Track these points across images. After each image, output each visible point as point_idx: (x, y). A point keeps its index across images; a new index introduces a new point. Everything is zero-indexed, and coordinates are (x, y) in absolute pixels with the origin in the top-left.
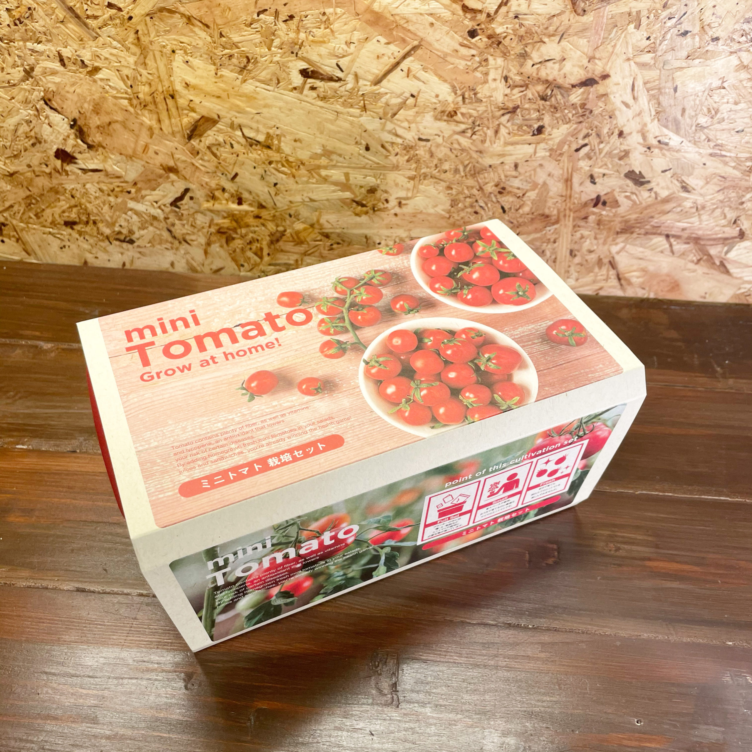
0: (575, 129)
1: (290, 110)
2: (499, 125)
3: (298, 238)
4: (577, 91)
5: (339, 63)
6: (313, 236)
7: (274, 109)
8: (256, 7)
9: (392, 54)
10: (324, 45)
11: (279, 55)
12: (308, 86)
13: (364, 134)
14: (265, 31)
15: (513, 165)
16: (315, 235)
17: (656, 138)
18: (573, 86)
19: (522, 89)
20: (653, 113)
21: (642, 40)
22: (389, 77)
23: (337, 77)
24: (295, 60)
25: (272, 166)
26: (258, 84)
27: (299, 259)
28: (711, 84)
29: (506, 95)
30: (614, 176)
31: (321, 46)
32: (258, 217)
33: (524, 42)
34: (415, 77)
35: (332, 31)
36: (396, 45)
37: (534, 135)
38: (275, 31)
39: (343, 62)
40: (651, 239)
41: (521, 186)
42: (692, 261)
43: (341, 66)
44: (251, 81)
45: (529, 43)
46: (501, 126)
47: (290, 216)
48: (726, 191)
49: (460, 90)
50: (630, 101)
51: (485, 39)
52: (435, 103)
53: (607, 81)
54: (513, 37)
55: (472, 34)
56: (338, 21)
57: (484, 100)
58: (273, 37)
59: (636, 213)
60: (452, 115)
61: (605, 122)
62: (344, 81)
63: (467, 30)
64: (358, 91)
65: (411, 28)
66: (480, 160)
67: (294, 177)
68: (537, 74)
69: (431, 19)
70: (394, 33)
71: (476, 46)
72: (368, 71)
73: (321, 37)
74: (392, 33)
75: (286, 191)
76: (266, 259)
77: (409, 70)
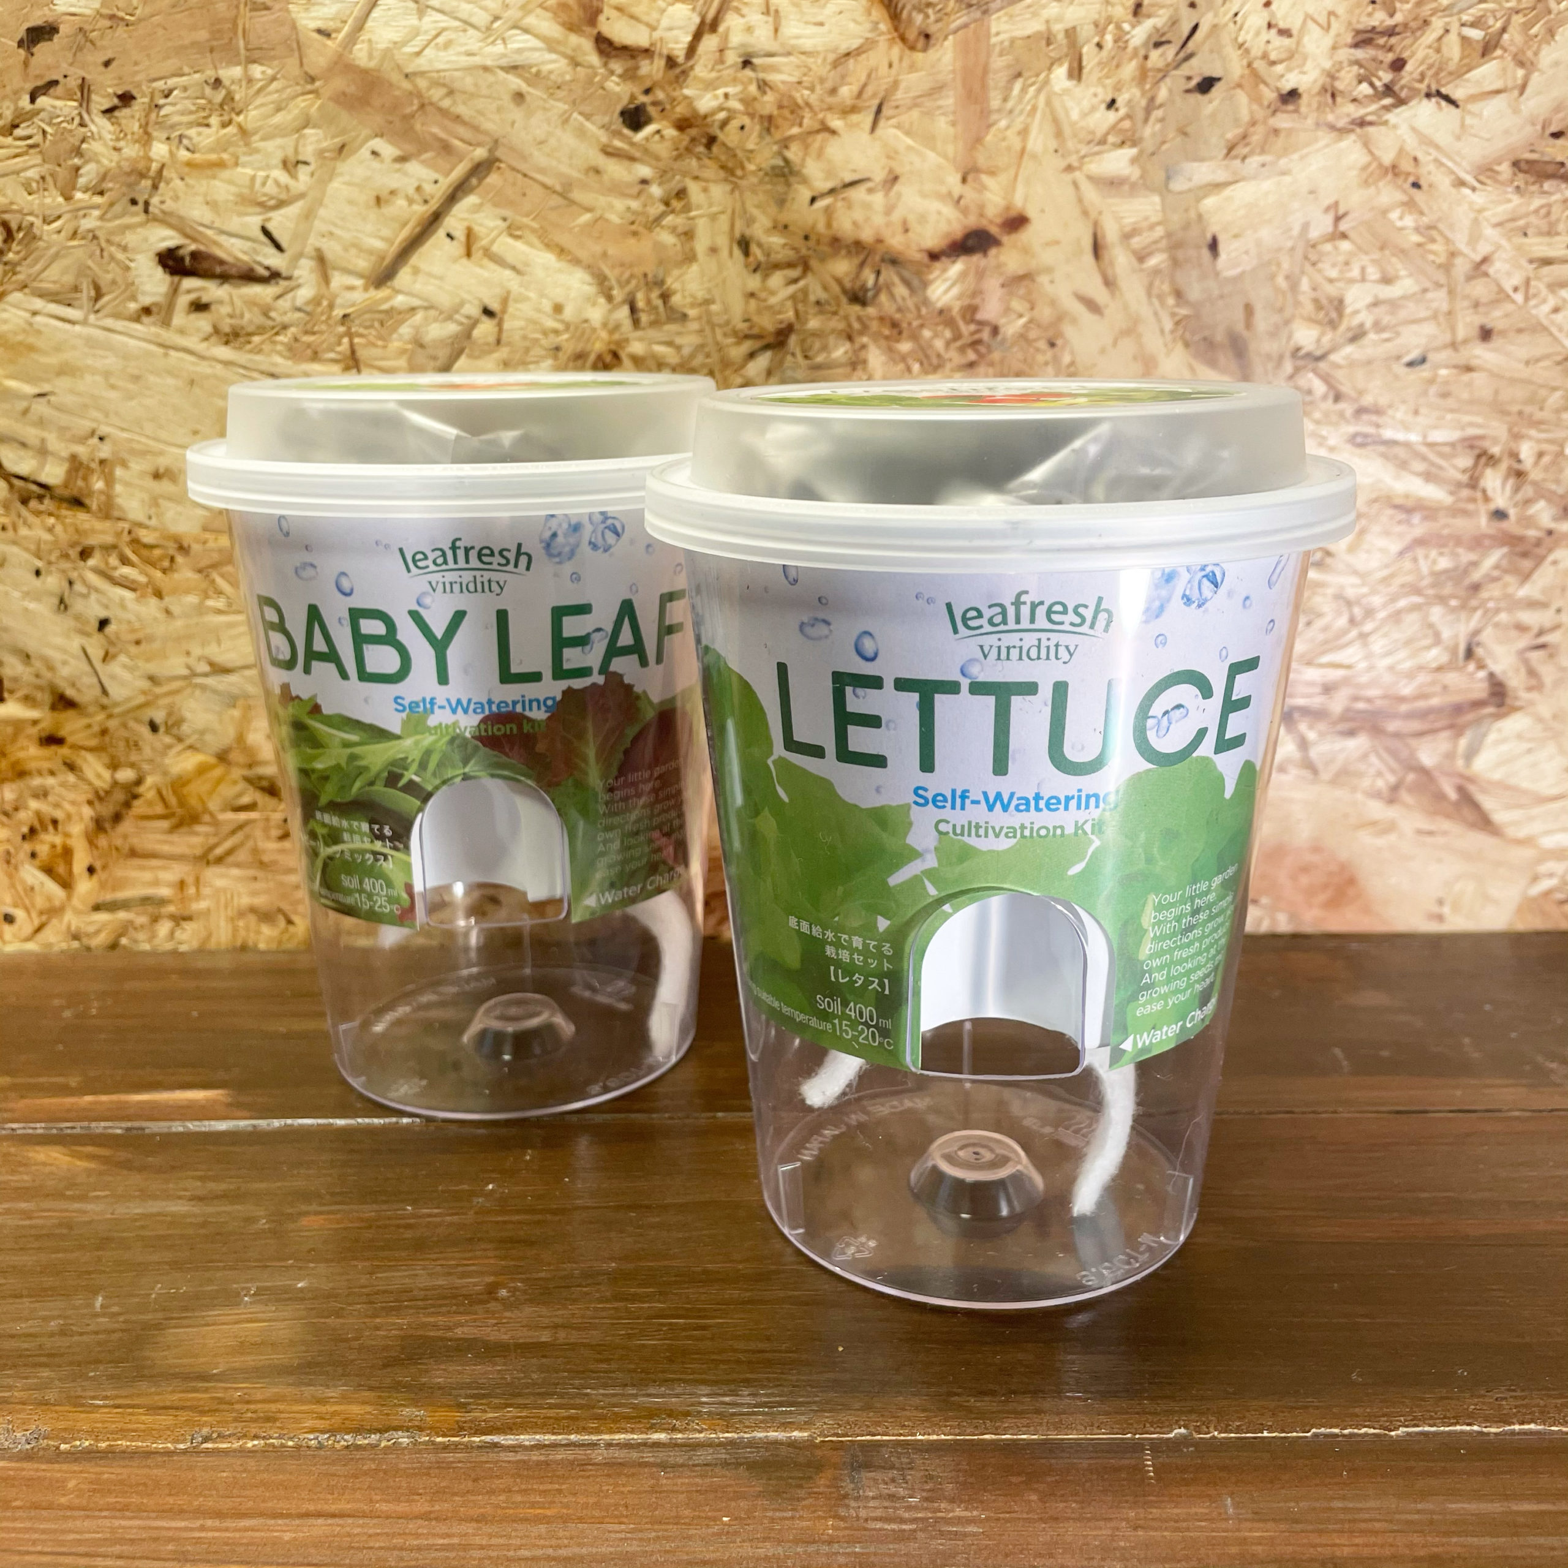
1: (136, 378)
3: (182, 803)
4: (944, 270)
5: (270, 227)
6: (228, 791)
7: (89, 378)
8: (26, 76)
9: (418, 189)
10: (226, 174)
11: (96, 213)
12: (183, 301)
14: (53, 143)
16: (235, 789)
18: (934, 256)
19: (794, 273)
20: (1168, 325)
21: (1093, 109)
22: (415, 259)
23: (267, 268)
24: (141, 225)
25: (91, 562)
26: (38, 304)
27: (190, 880)
28: (1306, 226)
29: (752, 295)
31: (214, 177)
32: (52, 740)
33: (778, 135)
34: (488, 254)
35: (243, 131)
36: (423, 162)
38: (83, 141)
39: (281, 222)
42: (1377, 795)
43: (276, 234)
44: (17, 296)
45: (791, 138)
47: (154, 727)
49: (622, 285)
50: (1100, 294)
51: (670, 132)
52: (556, 332)
53: (1025, 236)
54: (746, 121)
55: (635, 118)
56: (259, 101)
57: (692, 313)
58: (77, 161)
60: (607, 363)
61: (1040, 358)
62: (289, 278)
63: (619, 108)
64: (331, 306)
65: (461, 109)
67: (159, 594)
68: (829, 225)
69: (515, 82)
70: (418, 127)
72: (355, 245)
73: (212, 150)
74: (412, 128)
75: (138, 643)
76: (84, 886)
77: (470, 235)
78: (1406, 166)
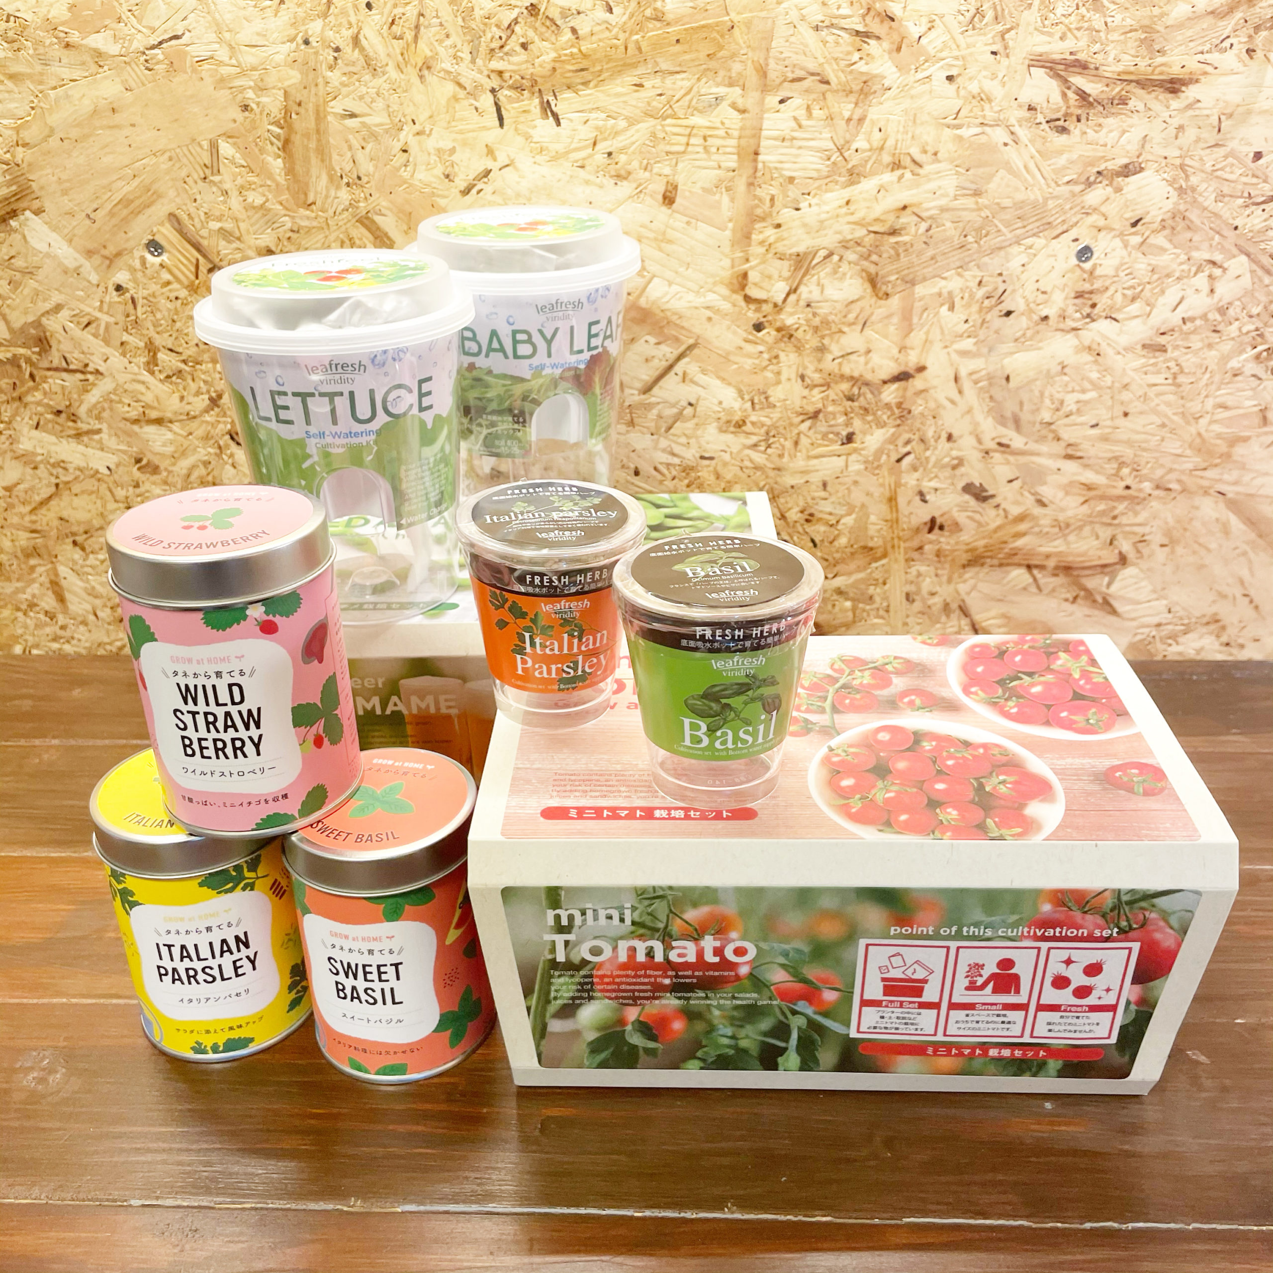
0: (893, 435)
2: (799, 434)
4: (889, 388)
9: (664, 355)
13: (632, 454)
15: (821, 484)
17: (993, 439)
18: (885, 382)
19: (823, 389)
20: (986, 410)
21: (958, 323)
22: (662, 383)
28: (1049, 370)
29: (804, 397)
30: (948, 491)
33: (819, 334)
34: (692, 381)
36: (667, 345)
37: (843, 444)
40: (1008, 573)
41: (833, 511)
42: (1066, 600)
45: (826, 335)
46: (802, 436)
48: (1092, 503)
49: (748, 394)
50: (956, 397)
51: (774, 333)
52: (719, 412)
53: (925, 374)
54: (806, 328)
55: (758, 327)
57: (778, 404)
59: (984, 538)
60: (740, 425)
61: (928, 422)
63: (752, 323)
64: (623, 401)
65: (685, 324)
66: (778, 479)
68: (840, 370)
69: (709, 313)
70: (665, 331)
71: (763, 342)
72: (635, 378)
74: (663, 331)
77: (685, 374)
78: (1095, 346)
